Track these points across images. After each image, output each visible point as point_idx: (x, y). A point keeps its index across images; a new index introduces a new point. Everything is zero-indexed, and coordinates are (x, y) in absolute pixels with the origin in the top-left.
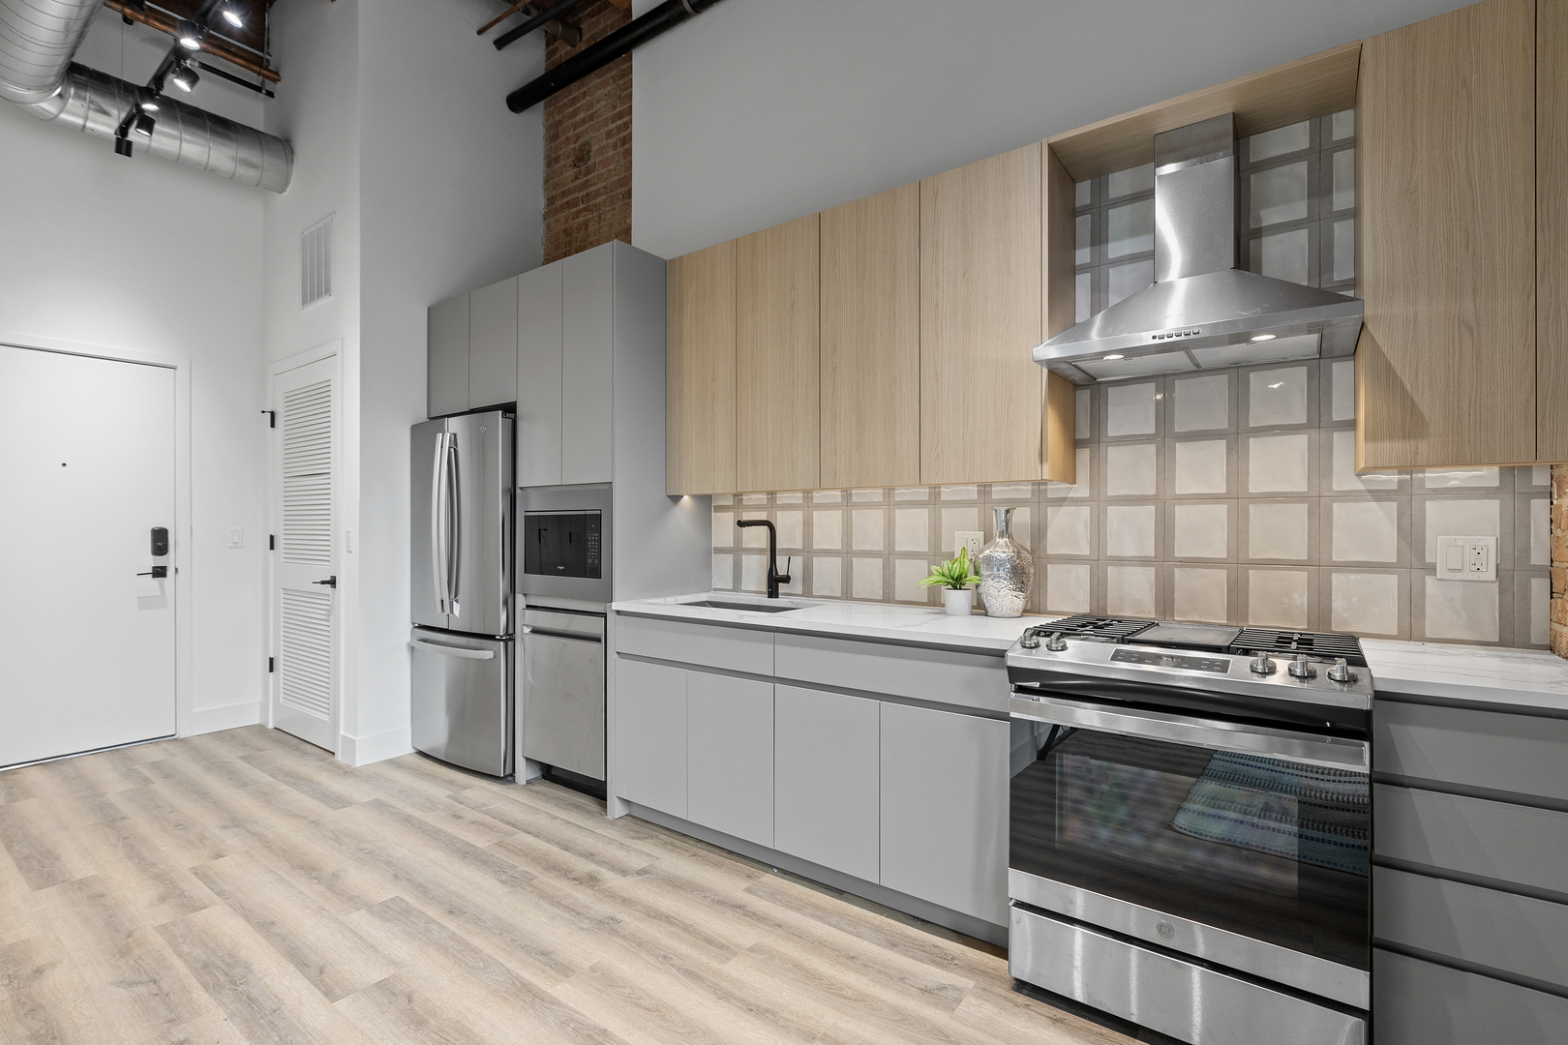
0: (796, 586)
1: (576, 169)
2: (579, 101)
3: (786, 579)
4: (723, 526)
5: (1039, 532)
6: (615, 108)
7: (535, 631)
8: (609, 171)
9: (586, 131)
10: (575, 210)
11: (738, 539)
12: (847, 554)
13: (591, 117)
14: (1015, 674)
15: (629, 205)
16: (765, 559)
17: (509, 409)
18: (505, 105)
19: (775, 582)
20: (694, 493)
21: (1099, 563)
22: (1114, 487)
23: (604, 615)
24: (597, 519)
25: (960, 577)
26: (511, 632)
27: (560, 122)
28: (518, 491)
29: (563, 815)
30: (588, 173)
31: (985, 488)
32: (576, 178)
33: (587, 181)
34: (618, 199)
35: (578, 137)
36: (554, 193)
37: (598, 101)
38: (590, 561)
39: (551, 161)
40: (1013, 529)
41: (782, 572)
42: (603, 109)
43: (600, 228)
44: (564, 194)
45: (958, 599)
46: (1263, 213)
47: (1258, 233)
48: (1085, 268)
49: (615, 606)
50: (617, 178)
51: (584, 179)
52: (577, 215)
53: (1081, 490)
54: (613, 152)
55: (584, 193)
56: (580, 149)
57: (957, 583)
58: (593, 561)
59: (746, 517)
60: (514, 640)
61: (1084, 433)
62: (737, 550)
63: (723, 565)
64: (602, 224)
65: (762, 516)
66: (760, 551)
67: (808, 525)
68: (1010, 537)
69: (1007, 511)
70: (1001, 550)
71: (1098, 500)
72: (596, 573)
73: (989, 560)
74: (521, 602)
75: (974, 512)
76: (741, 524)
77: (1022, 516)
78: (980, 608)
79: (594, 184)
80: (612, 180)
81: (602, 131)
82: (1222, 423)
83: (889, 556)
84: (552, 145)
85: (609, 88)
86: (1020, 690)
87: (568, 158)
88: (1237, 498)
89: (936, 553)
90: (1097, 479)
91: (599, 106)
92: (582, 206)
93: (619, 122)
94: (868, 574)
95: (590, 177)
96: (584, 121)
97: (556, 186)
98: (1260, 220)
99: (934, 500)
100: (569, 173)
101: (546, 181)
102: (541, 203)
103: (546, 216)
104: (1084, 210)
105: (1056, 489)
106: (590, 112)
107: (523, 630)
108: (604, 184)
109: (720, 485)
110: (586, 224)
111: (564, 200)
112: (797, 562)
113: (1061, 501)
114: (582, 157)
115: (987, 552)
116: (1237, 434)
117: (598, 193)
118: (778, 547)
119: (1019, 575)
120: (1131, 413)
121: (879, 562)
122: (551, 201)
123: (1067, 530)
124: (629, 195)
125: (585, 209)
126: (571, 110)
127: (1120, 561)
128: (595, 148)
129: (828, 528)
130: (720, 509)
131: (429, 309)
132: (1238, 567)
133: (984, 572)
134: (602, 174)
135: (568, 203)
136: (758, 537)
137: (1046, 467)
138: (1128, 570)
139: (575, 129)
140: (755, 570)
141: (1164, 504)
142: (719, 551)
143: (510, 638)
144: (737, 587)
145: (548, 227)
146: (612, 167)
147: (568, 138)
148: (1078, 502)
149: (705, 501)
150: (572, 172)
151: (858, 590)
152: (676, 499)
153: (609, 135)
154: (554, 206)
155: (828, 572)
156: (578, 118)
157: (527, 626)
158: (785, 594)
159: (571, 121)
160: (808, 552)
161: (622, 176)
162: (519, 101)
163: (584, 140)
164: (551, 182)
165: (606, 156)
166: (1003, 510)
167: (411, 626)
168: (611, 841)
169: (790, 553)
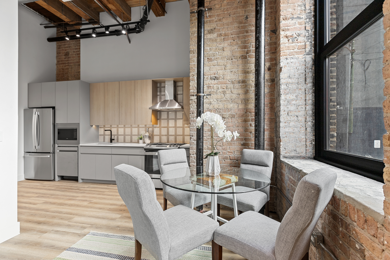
0: (116, 141)
1: (65, 57)
2: (66, 43)
3: (114, 140)
4: (101, 131)
5: (153, 131)
6: (75, 47)
7: (60, 151)
8: (74, 59)
9: (68, 49)
10: (65, 65)
11: (104, 133)
12: (125, 135)
13: (69, 47)
14: (145, 149)
15: (80, 67)
16: (110, 136)
17: (54, 108)
18: (47, 40)
19: (111, 140)
20: (96, 125)
21: (160, 135)
22: (162, 125)
23: (78, 147)
24: (76, 130)
25: (141, 138)
26: (54, 151)
27: (61, 45)
28: (56, 124)
29: (69, 183)
30: (68, 58)
31: (146, 125)
32: (65, 58)
33: (68, 60)
34: (76, 65)
35: (66, 50)
36: (59, 60)
37: (71, 44)
38: (74, 137)
39: (58, 53)
40: (149, 131)
41: (113, 138)
42: (72, 46)
43: (72, 70)
44: (62, 61)
45: (141, 141)
46: (178, 92)
47: (178, 94)
48: (159, 95)
49: (80, 145)
50: (76, 61)
51: (67, 59)
52: (65, 66)
53: (158, 126)
54: (75, 56)
55: (67, 62)
56: (66, 53)
57: (141, 139)
58: (75, 137)
59: (106, 129)
60: (55, 153)
61: (158, 118)
62: (104, 135)
63: (101, 138)
64: (72, 69)
65: (109, 129)
66: (109, 135)
67: (118, 130)
68: (149, 132)
69: (148, 129)
70: (147, 134)
71: (160, 127)
72: (76, 139)
73: (145, 136)
74: (56, 145)
75: (144, 129)
76: (105, 130)
77: (150, 129)
78: (144, 143)
79: (70, 61)
80: (75, 61)
81: (72, 51)
82: (174, 118)
83: (131, 135)
84: (58, 49)
85: (74, 42)
86: (146, 151)
87: (63, 54)
88: (176, 127)
89: (139, 135)
90: (160, 124)
91: (71, 45)
92: (67, 65)
93: (77, 50)
94: (128, 138)
95: (69, 59)
96: (67, 47)
97: (59, 59)
98: (178, 93)
99: (138, 127)
100: (63, 57)
101: (57, 57)
102: (55, 62)
103: (57, 64)
104: (159, 87)
105: (155, 126)
106: (69, 46)
107: (57, 151)
108: (73, 61)
109: (101, 124)
110: (68, 69)
111: (62, 62)
112: (116, 137)
113: (156, 127)
114: (67, 54)
115: (145, 134)
116: (176, 119)
117: (71, 63)
118: (112, 134)
119: (149, 137)
120: (164, 115)
121: (130, 136)
122: (58, 62)
123: (156, 131)
124: (79, 65)
125: (68, 65)
126: (64, 44)
127: (163, 135)
128: (70, 54)
129: (121, 131)
130: (100, 128)
131: (28, 84)
132: (176, 135)
133: (145, 137)
134: (72, 59)
135: (63, 63)
136: (108, 133)
137: (152, 123)
138: (164, 136)
139: (65, 48)
140: (108, 138)
141: (168, 128)
142: (100, 135)
143: (54, 153)
144: (104, 141)
145: (57, 67)
146: (75, 58)
147: (63, 49)
148: (158, 127)
149: (98, 127)
150: (64, 57)
151: (126, 141)
152: (92, 126)
153: (74, 52)
154: (59, 63)
155: (121, 138)
156: (66, 46)
157: (58, 150)
158: (113, 142)
159: (64, 46)
160: (118, 135)
161: (77, 61)
162: (50, 40)
163: (67, 51)
164: (58, 57)
165: (73, 56)
166: (147, 128)
167: (24, 153)
168: (81, 185)
169: (114, 135)
